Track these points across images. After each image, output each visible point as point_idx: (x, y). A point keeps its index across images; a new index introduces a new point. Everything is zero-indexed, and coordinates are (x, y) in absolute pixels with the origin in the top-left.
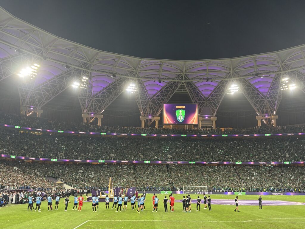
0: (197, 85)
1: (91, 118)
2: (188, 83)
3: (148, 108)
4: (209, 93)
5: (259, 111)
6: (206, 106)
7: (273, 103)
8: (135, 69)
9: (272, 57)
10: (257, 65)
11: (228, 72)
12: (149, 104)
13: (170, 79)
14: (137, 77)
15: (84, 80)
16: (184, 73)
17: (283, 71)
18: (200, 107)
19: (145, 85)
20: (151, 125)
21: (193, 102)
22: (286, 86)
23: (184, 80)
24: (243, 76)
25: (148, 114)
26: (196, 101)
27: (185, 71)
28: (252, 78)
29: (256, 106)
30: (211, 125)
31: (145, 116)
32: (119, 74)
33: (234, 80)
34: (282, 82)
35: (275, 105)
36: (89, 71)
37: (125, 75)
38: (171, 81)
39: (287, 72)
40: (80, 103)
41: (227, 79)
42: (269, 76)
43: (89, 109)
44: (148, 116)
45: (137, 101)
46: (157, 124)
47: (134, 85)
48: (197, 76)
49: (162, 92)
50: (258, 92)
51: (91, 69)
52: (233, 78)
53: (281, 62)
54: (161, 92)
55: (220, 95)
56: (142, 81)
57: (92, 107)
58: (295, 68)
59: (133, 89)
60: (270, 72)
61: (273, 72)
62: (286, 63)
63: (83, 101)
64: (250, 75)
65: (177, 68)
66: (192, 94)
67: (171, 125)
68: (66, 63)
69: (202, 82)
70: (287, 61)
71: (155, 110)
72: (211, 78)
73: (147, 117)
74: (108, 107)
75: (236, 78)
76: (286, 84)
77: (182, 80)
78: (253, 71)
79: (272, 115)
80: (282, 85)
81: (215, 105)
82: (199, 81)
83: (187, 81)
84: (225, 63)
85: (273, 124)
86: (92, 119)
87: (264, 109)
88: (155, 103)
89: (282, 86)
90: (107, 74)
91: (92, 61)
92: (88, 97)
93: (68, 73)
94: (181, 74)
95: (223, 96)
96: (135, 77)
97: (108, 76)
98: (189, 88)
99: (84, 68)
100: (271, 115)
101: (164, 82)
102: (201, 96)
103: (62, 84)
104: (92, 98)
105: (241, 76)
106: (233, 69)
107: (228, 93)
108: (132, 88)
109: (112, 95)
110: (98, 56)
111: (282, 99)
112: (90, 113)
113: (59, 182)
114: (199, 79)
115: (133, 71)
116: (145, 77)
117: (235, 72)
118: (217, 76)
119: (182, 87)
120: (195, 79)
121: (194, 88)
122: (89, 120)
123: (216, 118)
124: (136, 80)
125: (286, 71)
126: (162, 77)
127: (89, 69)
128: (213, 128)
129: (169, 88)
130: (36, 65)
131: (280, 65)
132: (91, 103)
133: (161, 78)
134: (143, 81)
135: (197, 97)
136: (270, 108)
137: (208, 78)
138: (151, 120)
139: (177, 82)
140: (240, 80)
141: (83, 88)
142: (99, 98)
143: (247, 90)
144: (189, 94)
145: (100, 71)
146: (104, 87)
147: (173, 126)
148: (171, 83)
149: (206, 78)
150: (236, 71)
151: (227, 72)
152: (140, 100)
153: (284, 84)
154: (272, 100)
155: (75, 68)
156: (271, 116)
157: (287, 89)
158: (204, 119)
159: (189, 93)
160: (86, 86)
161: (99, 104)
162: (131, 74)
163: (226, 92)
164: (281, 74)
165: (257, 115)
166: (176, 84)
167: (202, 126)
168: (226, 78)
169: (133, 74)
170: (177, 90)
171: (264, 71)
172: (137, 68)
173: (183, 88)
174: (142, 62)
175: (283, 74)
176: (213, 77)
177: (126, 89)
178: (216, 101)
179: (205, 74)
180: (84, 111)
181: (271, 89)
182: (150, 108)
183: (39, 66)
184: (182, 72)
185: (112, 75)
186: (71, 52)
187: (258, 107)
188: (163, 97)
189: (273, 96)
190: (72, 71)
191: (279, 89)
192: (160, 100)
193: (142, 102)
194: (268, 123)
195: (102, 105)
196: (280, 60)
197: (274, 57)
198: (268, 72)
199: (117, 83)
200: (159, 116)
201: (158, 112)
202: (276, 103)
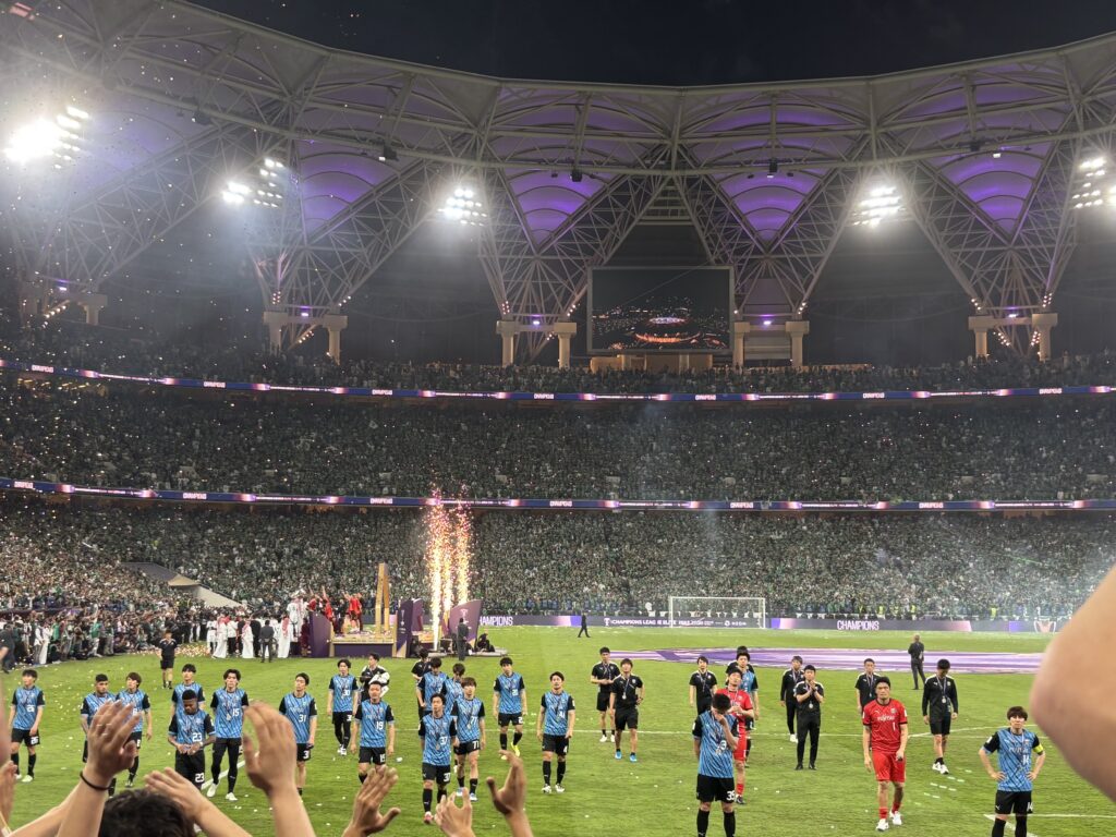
0: (731, 189)
1: (301, 328)
2: (691, 181)
3: (528, 284)
4: (781, 220)
5: (981, 297)
6: (767, 275)
7: (1040, 262)
8: (476, 125)
9: (1041, 70)
10: (979, 105)
11: (859, 132)
12: (531, 271)
14: (483, 160)
15: (269, 170)
16: (677, 142)
17: (1085, 129)
18: (742, 280)
19: (517, 193)
20: (540, 353)
21: (712, 259)
22: (1096, 193)
23: (676, 168)
24: (918, 151)
25: (527, 311)
26: (725, 258)
27: (682, 130)
28: (955, 157)
29: (968, 273)
30: (783, 352)
31: (515, 318)
32: (410, 147)
33: (884, 167)
34: (1082, 177)
35: (1046, 275)
36: (290, 135)
37: (436, 152)
38: (624, 175)
39: (1101, 135)
40: (256, 265)
41: (854, 165)
42: (1029, 149)
43: (291, 292)
44: (528, 321)
45: (485, 259)
46: (564, 353)
47: (470, 193)
48: (729, 151)
49: (586, 221)
50: (980, 215)
51: (297, 129)
52: (878, 157)
53: (1078, 91)
54: (581, 218)
55: (827, 231)
56: (502, 173)
57: (304, 283)
59: (465, 208)
60: (1032, 134)
61: (1045, 133)
62: (1099, 96)
63: (266, 260)
64: (949, 146)
66: (710, 227)
67: (623, 356)
68: (193, 101)
69: (751, 177)
70: (1102, 85)
71: (558, 294)
72: (789, 161)
73: (524, 323)
74: (365, 283)
75: (891, 161)
76: (1097, 183)
77: (669, 169)
78: (961, 130)
79: (1035, 311)
80: (1077, 188)
81: (804, 273)
82: (740, 171)
83: (688, 173)
84: (848, 98)
85: (1037, 347)
86: (302, 333)
87: (1001, 286)
88: (555, 265)
89: (1081, 193)
90: (363, 146)
91: (298, 93)
92: (285, 242)
93: (205, 142)
94: (666, 142)
95: (838, 235)
96: (475, 159)
97: (364, 154)
98: (698, 202)
99: (269, 123)
100: (1028, 310)
101: (592, 177)
102: (744, 236)
104: (301, 247)
105: (910, 152)
106: (879, 124)
107: (856, 224)
108: (461, 203)
109: (384, 234)
110: (321, 74)
111: (1075, 244)
112: (294, 306)
113: (179, 581)
114: (737, 163)
115: (465, 134)
116: (514, 160)
117: (886, 133)
118: (814, 151)
119: (668, 198)
120: (720, 164)
121: (719, 204)
122: (292, 337)
123: (804, 327)
124: (480, 172)
125: (1098, 131)
126: (588, 159)
127: (287, 128)
128: (791, 364)
129: (614, 203)
130: (72, 111)
131: (1073, 102)
132: (298, 266)
133: (581, 163)
134: (508, 174)
135: (727, 237)
136: (1027, 283)
137: (777, 161)
138: (540, 334)
139: (649, 177)
140: (906, 168)
141: (265, 204)
142: (331, 246)
143: (937, 206)
144: (698, 228)
145: (332, 135)
146: (351, 201)
147: (631, 357)
148: (622, 182)
149: (767, 158)
150: (892, 129)
151: (852, 133)
152: (497, 256)
153: (1087, 185)
154: (1033, 250)
155: (231, 124)
156: (1029, 313)
157: (1098, 202)
158: (756, 328)
159: (695, 222)
160: (279, 196)
161: (332, 272)
162: (459, 147)
163: (848, 218)
164: (1074, 140)
165: (972, 311)
166: (642, 187)
167: (747, 357)
168: (849, 158)
169: (467, 145)
170: (649, 213)
171: (1009, 128)
172: (483, 122)
173: (672, 203)
174: (504, 94)
175: (1085, 144)
176: (799, 157)
177: (440, 210)
178: (807, 255)
179: (761, 144)
180: (270, 300)
181: (1033, 206)
182: (536, 286)
183: (84, 115)
184: (669, 135)
185: (380, 149)
186: (214, 55)
187: (975, 278)
188: (587, 238)
189: (1041, 232)
190: (220, 137)
191: (1066, 203)
192: (579, 255)
193: (502, 261)
194: (1015, 345)
195: (343, 276)
196: (1074, 85)
197: (1048, 70)
198: (1022, 132)
199: (400, 183)
200: (572, 320)
201: (570, 303)
202: (1053, 263)
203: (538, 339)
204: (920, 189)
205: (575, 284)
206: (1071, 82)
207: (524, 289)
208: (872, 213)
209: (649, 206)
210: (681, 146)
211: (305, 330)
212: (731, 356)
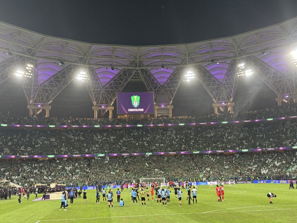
0: (152, 72)
1: (38, 109)
2: (142, 70)
3: (101, 97)
4: (165, 80)
5: (215, 99)
6: (162, 94)
7: (229, 90)
8: (86, 55)
9: (228, 42)
10: (213, 51)
11: (183, 58)
12: (102, 93)
13: (123, 65)
14: (88, 64)
15: (29, 67)
16: (138, 60)
17: (239, 56)
18: (156, 95)
19: (97, 73)
20: (104, 115)
21: (148, 90)
22: (242, 72)
24: (199, 62)
25: (101, 104)
26: (152, 90)
27: (140, 57)
28: (208, 64)
29: (212, 93)
30: (167, 113)
31: (97, 106)
32: (68, 61)
33: (190, 66)
34: (239, 68)
35: (231, 93)
36: (35, 58)
37: (75, 62)
38: (125, 68)
39: (243, 58)
40: (25, 93)
41: (183, 66)
42: (225, 62)
43: (35, 99)
44: (101, 106)
45: (89, 90)
46: (111, 115)
47: (84, 73)
48: (151, 62)
49: (116, 80)
50: (214, 78)
51: (37, 56)
52: (189, 64)
53: (237, 47)
54: (114, 80)
55: (177, 83)
56: (93, 68)
57: (39, 97)
58: (251, 53)
59: (83, 77)
60: (226, 58)
61: (229, 58)
62: (242, 49)
63: (28, 91)
64: (206, 61)
65: (130, 54)
67: (126, 115)
68: (8, 49)
69: (157, 69)
70: (242, 46)
71: (109, 99)
72: (167, 65)
73: (100, 107)
74: (56, 97)
75: (192, 65)
76: (243, 70)
77: (137, 67)
78: (209, 57)
79: (229, 102)
80: (238, 71)
81: (171, 93)
82: (154, 67)
83: (141, 68)
84: (180, 49)
85: (230, 111)
87: (220, 96)
88: (108, 92)
89: (239, 72)
90: (55, 61)
91: (37, 47)
92: (33, 86)
93: (11, 60)
94: (135, 60)
95: (179, 83)
96: (85, 64)
97: (55, 63)
98: (144, 75)
99: (29, 55)
100: (227, 102)
101: (117, 69)
102: (156, 84)
103: (5, 72)
104: (38, 88)
105: (196, 63)
106: (188, 56)
107: (184, 81)
108: (82, 76)
109: (61, 84)
110: (43, 42)
111: (238, 85)
112: (36, 104)
113: (5, 180)
114: (154, 65)
115: (83, 58)
116: (96, 64)
117: (190, 58)
118: (173, 62)
119: (136, 74)
120: (149, 66)
121: (150, 76)
122: (36, 112)
123: (172, 107)
124: (87, 67)
125: (242, 57)
126: (116, 64)
127: (34, 56)
128: (169, 117)
129: (123, 76)
131: (236, 50)
132: (37, 93)
133: (114, 65)
134: (95, 68)
135: (152, 84)
136: (227, 95)
137: (164, 65)
138: (104, 110)
139: (132, 69)
140: (196, 66)
141: (28, 76)
142: (47, 87)
143: (203, 76)
145: (47, 58)
146: (52, 75)
148: (125, 70)
149: (161, 64)
150: (192, 57)
151: (182, 58)
152: (92, 90)
153: (240, 70)
154: (228, 87)
155: (18, 55)
157: (243, 75)
158: (160, 107)
159: (144, 81)
160: (32, 74)
161: (47, 94)
162: (81, 61)
163: (182, 80)
164: (237, 59)
165: (213, 102)
166: (130, 72)
167: (158, 115)
168: (182, 64)
169: (83, 61)
171: (220, 56)
172: (87, 55)
174: (93, 47)
175: (239, 60)
176: (169, 64)
177: (76, 78)
178: (172, 89)
179: (160, 61)
180: (29, 102)
181: (227, 76)
182: (103, 97)
184: (136, 58)
185: (60, 62)
186: (14, 37)
187: (214, 94)
188: (116, 85)
189: (230, 82)
190: (15, 59)
191: (235, 75)
192: (114, 89)
193: (94, 91)
194: (224, 111)
195: (50, 95)
196: (236, 45)
197: (229, 42)
198: (224, 57)
199: (65, 70)
200: (113, 106)
201: (112, 101)
202: (232, 90)
203: (104, 111)
204: (199, 72)
205: (113, 97)
206: (235, 45)
207: (100, 98)
208: (188, 78)
209: (131, 77)
210: (139, 61)
211: (39, 110)
212: (154, 115)
